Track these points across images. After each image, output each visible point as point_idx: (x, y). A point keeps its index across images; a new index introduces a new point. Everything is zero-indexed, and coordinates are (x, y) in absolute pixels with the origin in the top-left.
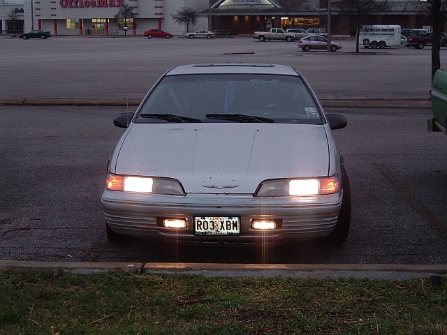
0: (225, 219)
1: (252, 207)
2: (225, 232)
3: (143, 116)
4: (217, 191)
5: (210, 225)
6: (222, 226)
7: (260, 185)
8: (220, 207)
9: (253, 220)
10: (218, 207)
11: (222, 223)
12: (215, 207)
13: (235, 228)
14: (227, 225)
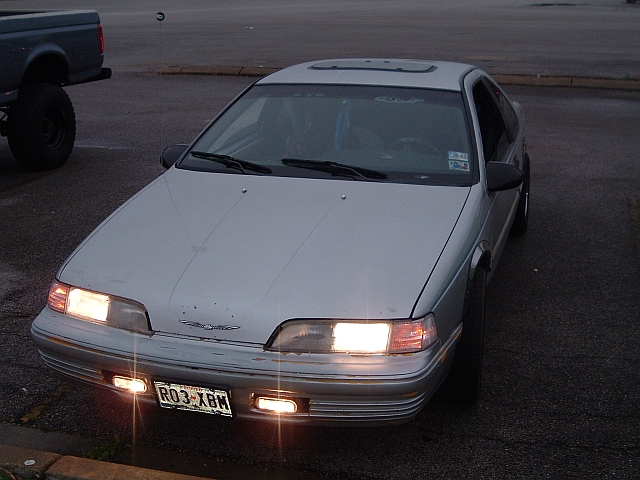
0: (204, 391)
1: (251, 374)
2: (208, 409)
3: (194, 154)
4: (202, 333)
5: (182, 396)
6: (202, 401)
7: (279, 329)
8: (197, 368)
9: (257, 396)
10: (193, 368)
11: (201, 395)
12: (188, 367)
13: (224, 406)
14: (210, 401)
